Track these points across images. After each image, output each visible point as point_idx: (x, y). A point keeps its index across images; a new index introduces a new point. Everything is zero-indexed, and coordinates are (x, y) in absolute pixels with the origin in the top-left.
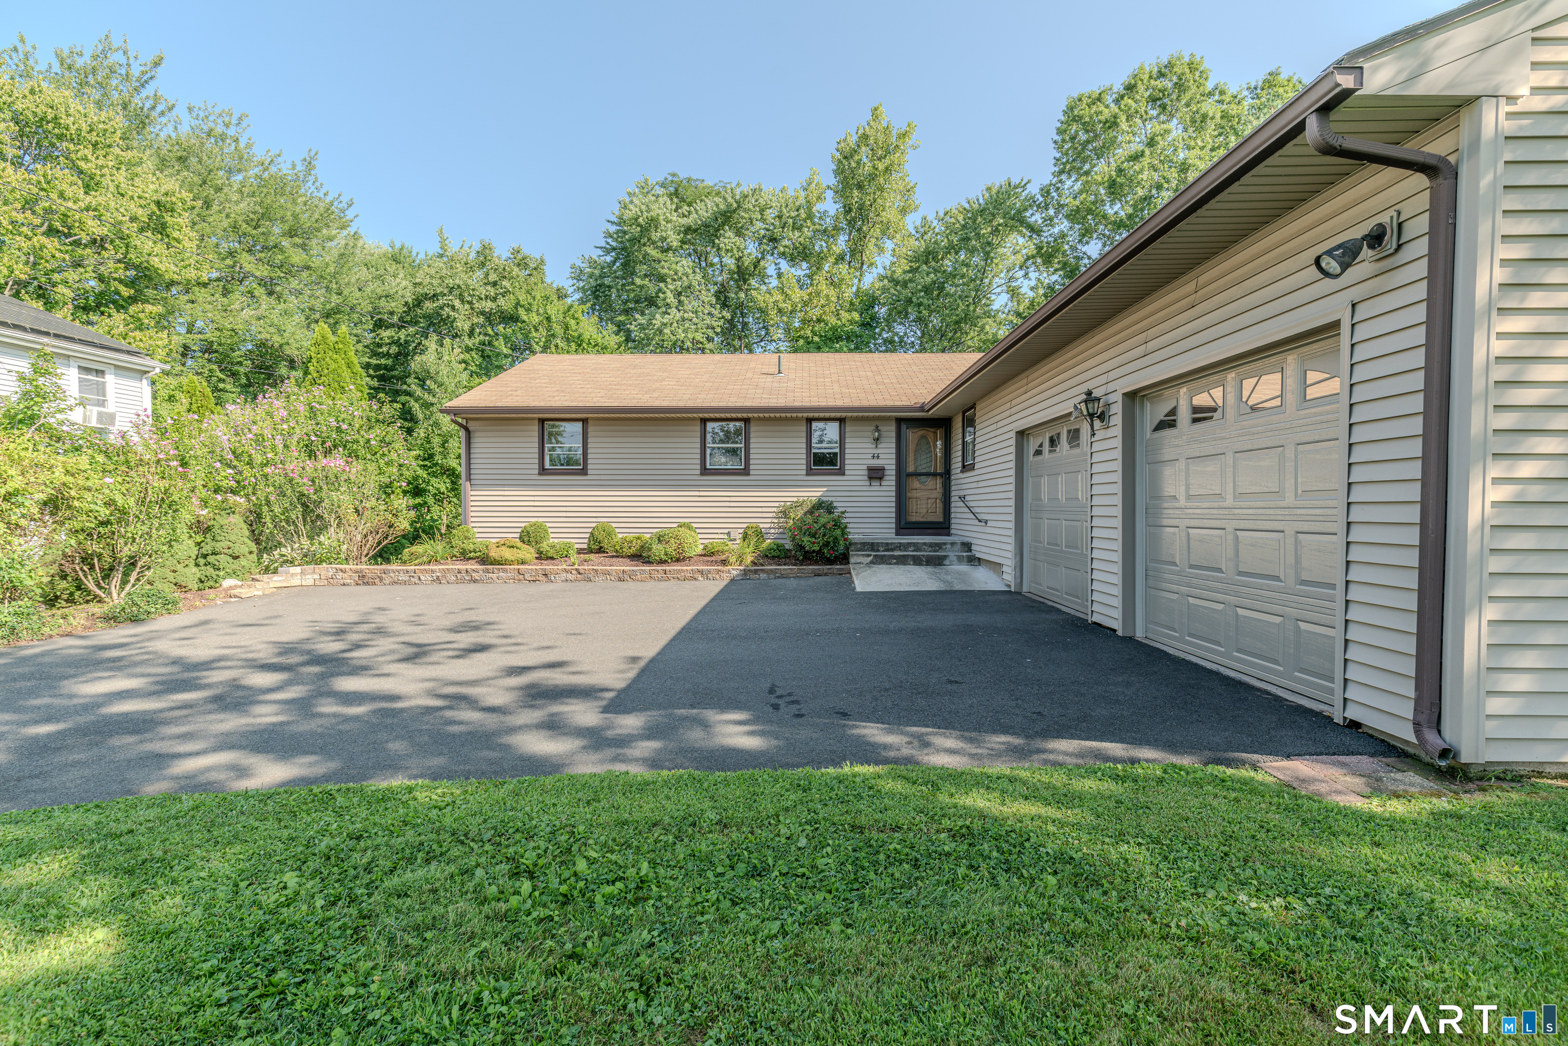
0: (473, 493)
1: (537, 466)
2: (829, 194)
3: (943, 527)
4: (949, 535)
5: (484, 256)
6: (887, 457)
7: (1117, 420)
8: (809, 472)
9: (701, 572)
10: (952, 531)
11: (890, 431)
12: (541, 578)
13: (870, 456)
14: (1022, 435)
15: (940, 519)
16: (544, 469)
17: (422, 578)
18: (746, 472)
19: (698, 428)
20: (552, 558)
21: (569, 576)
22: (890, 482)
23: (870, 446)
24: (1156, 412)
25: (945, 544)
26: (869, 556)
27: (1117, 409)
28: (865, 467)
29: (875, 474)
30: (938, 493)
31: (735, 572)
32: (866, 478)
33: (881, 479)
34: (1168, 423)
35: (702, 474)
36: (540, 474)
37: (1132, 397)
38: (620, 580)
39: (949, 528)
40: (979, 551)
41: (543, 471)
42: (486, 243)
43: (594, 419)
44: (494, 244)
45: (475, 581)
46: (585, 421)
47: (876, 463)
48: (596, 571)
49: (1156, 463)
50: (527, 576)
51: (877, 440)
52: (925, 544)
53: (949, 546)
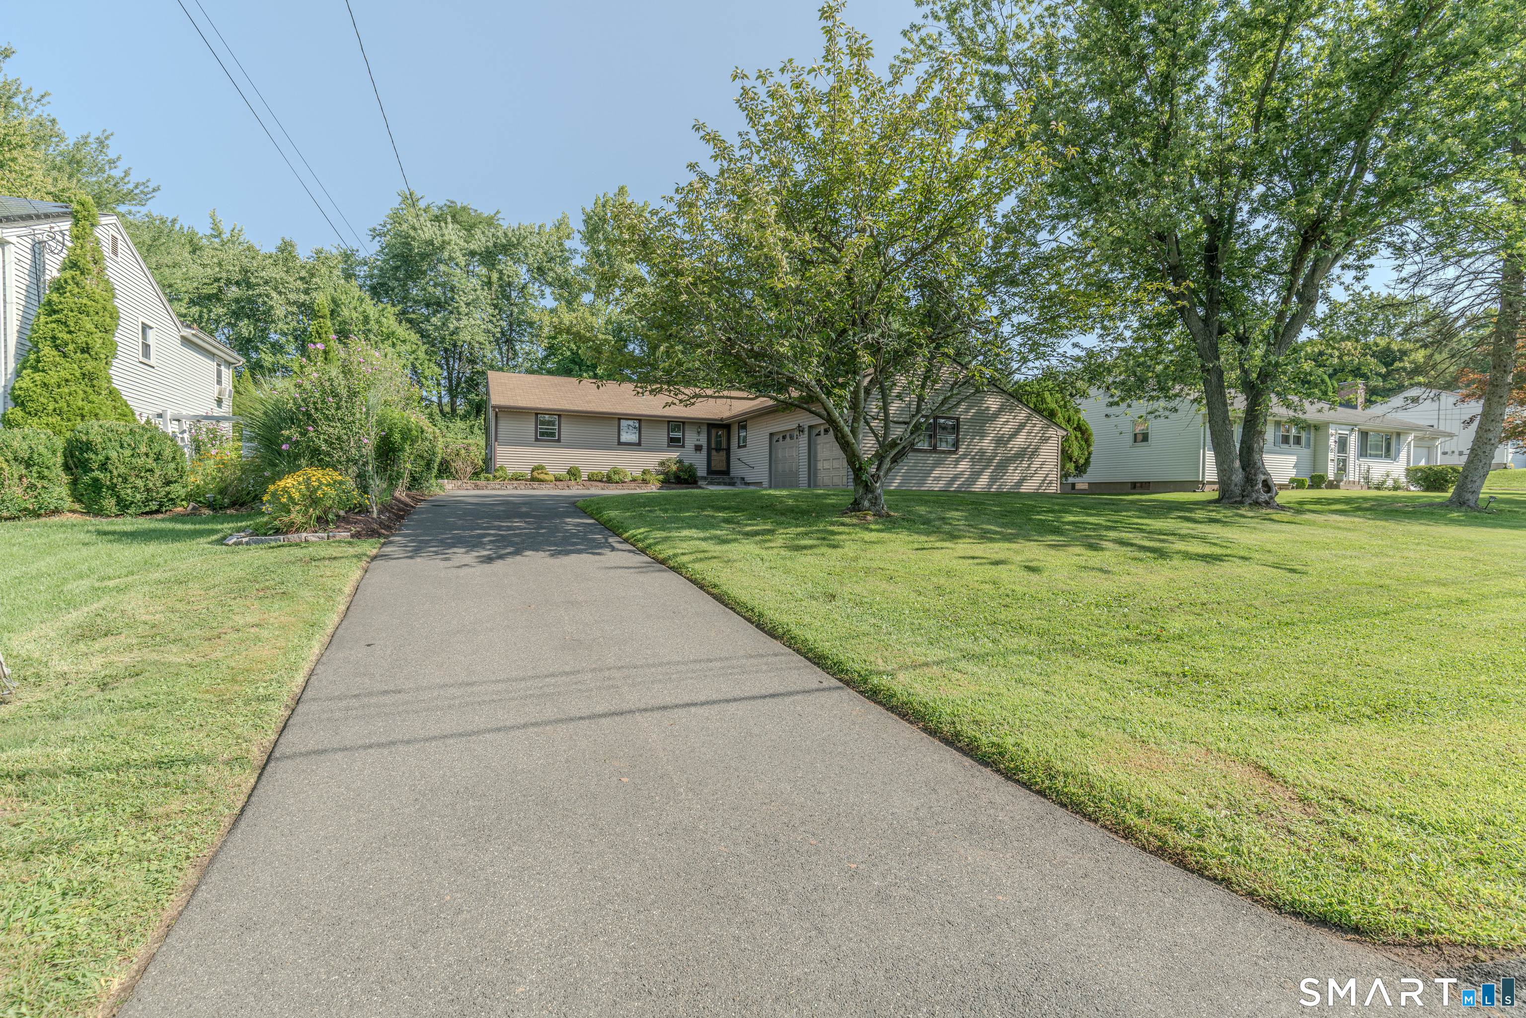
0: (499, 449)
1: (534, 437)
2: (578, 236)
3: (727, 472)
4: (731, 473)
5: (286, 249)
6: (703, 441)
7: (806, 432)
8: (669, 446)
9: (639, 487)
11: (704, 429)
13: (696, 440)
14: (771, 435)
15: (724, 468)
18: (639, 444)
19: (616, 422)
22: (704, 451)
23: (695, 435)
24: (816, 431)
25: (730, 477)
27: (806, 430)
28: (694, 445)
29: (698, 448)
30: (724, 458)
31: (653, 487)
32: (694, 449)
33: (700, 450)
34: (819, 434)
35: (618, 445)
36: (535, 441)
37: (810, 427)
40: (748, 480)
41: (537, 439)
42: (287, 239)
43: (564, 415)
44: (295, 241)
47: (698, 443)
49: (816, 444)
51: (699, 433)
53: (732, 478)
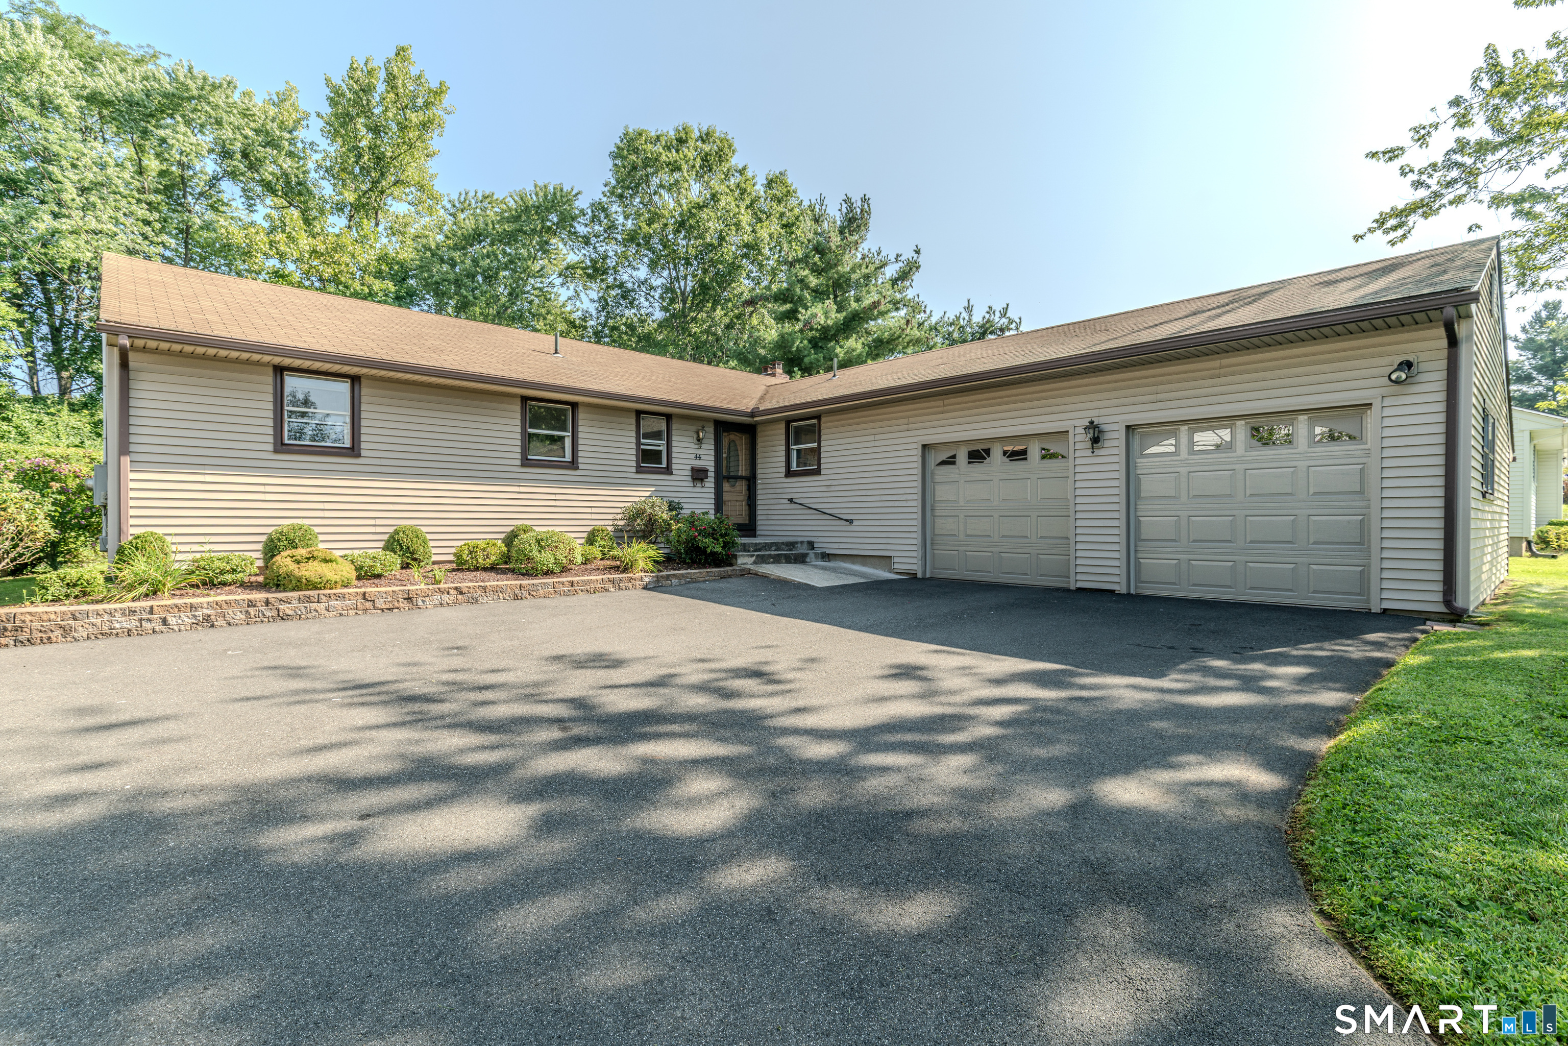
0: (132, 476)
1: (271, 439)
3: (750, 529)
4: (755, 536)
6: (708, 461)
7: (1117, 443)
8: (639, 470)
9: (612, 581)
10: (758, 533)
11: (709, 433)
12: (404, 604)
13: (693, 456)
14: (925, 447)
15: (744, 519)
16: (283, 444)
17: (172, 620)
18: (573, 464)
19: (518, 408)
20: (379, 576)
21: (445, 597)
22: (710, 483)
23: (693, 446)
25: (797, 543)
26: (752, 556)
27: (1117, 436)
28: (689, 467)
29: (698, 475)
30: (746, 497)
31: (647, 580)
32: (690, 479)
33: (702, 480)
35: (523, 465)
36: (276, 451)
37: (1128, 428)
38: (516, 597)
39: (755, 530)
40: (834, 548)
41: (280, 447)
43: (372, 378)
45: (284, 618)
46: (355, 380)
47: (698, 463)
48: (485, 588)
50: (380, 603)
51: (699, 440)
52: (783, 543)
53: (799, 545)
